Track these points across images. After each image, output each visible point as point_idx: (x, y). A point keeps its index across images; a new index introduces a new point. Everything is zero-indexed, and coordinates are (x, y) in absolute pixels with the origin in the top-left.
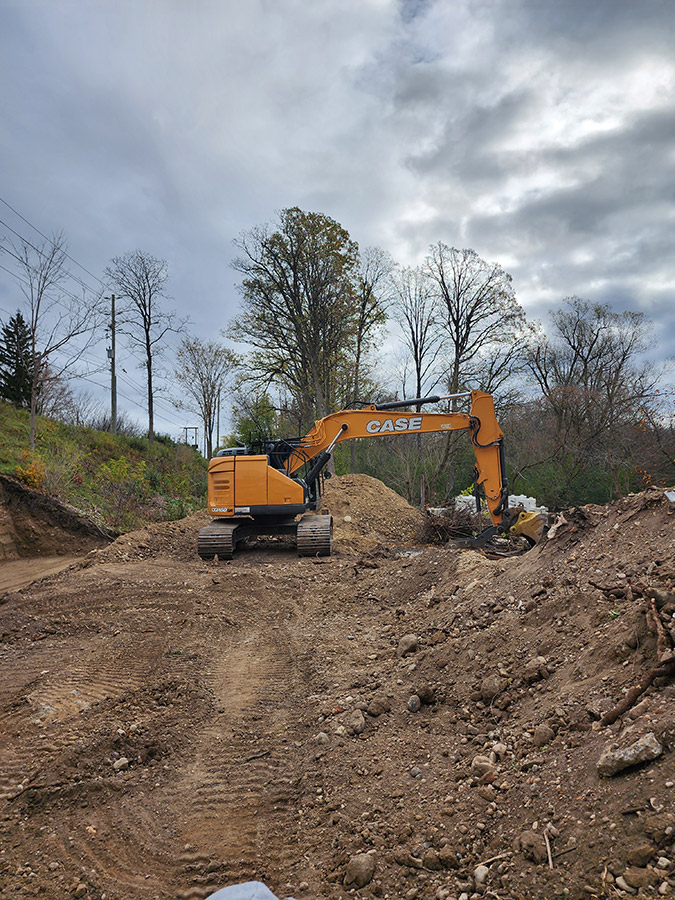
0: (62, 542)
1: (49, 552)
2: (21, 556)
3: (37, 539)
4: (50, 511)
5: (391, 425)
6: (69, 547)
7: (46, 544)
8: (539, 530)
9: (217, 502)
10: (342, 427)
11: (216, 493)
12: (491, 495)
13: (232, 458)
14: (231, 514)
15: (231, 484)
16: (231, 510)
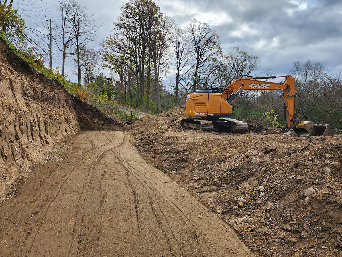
0: (100, 125)
1: (95, 129)
2: (82, 130)
3: (89, 123)
4: (94, 112)
5: (259, 86)
6: (103, 127)
7: (93, 125)
8: (309, 127)
9: (198, 111)
10: (242, 85)
11: (197, 107)
12: (290, 114)
13: (207, 94)
14: (206, 116)
15: (207, 104)
16: (206, 114)
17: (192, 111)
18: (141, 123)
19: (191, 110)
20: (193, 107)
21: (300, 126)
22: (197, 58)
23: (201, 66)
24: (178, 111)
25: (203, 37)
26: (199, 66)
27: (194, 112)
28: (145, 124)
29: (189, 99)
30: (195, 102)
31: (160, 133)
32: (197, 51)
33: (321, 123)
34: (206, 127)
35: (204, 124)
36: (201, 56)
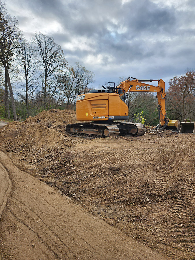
5: (142, 88)
8: (177, 125)
9: (96, 114)
10: (130, 86)
11: (95, 110)
12: (163, 114)
13: (107, 93)
14: (107, 119)
15: (107, 105)
16: (107, 118)
17: (89, 114)
18: (10, 132)
19: (87, 113)
20: (90, 110)
21: (170, 124)
22: (45, 67)
23: (50, 75)
24: (49, 115)
25: (49, 50)
26: (48, 75)
27: (92, 115)
28: (15, 132)
29: (84, 100)
30: (91, 104)
31: (67, 148)
32: (45, 62)
33: (189, 121)
34: (114, 132)
35: (112, 129)
36: (48, 67)
